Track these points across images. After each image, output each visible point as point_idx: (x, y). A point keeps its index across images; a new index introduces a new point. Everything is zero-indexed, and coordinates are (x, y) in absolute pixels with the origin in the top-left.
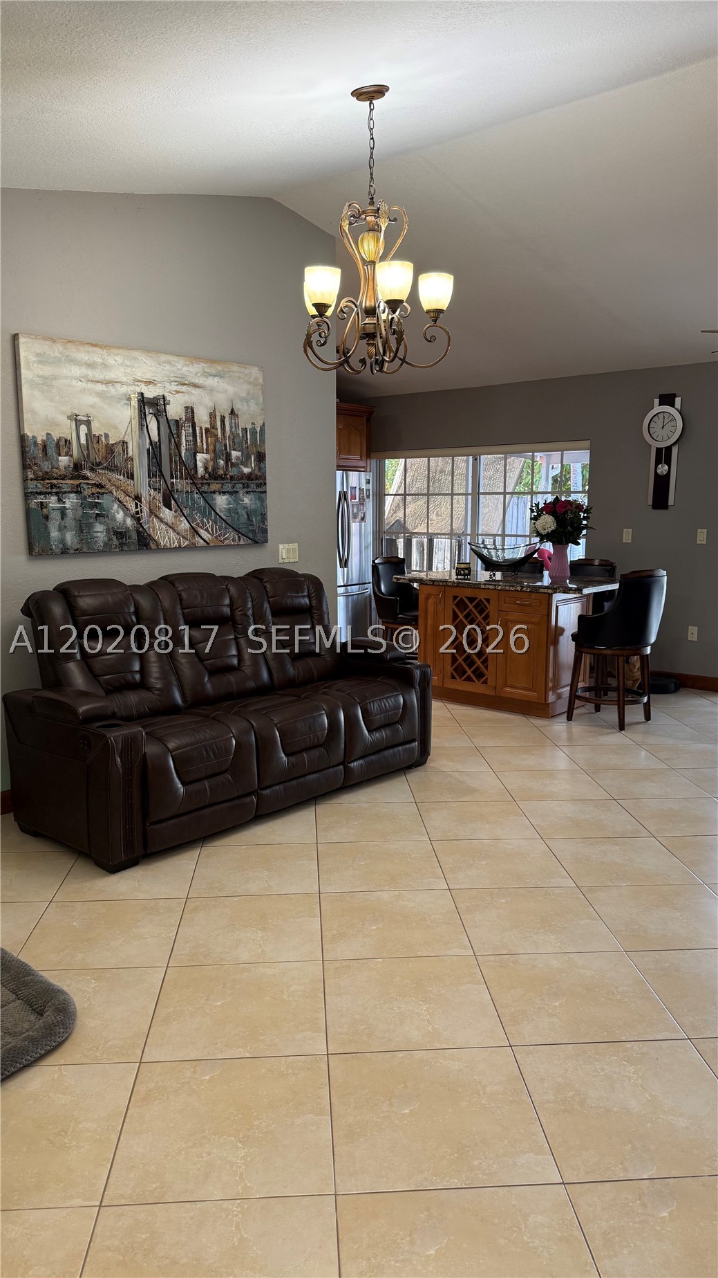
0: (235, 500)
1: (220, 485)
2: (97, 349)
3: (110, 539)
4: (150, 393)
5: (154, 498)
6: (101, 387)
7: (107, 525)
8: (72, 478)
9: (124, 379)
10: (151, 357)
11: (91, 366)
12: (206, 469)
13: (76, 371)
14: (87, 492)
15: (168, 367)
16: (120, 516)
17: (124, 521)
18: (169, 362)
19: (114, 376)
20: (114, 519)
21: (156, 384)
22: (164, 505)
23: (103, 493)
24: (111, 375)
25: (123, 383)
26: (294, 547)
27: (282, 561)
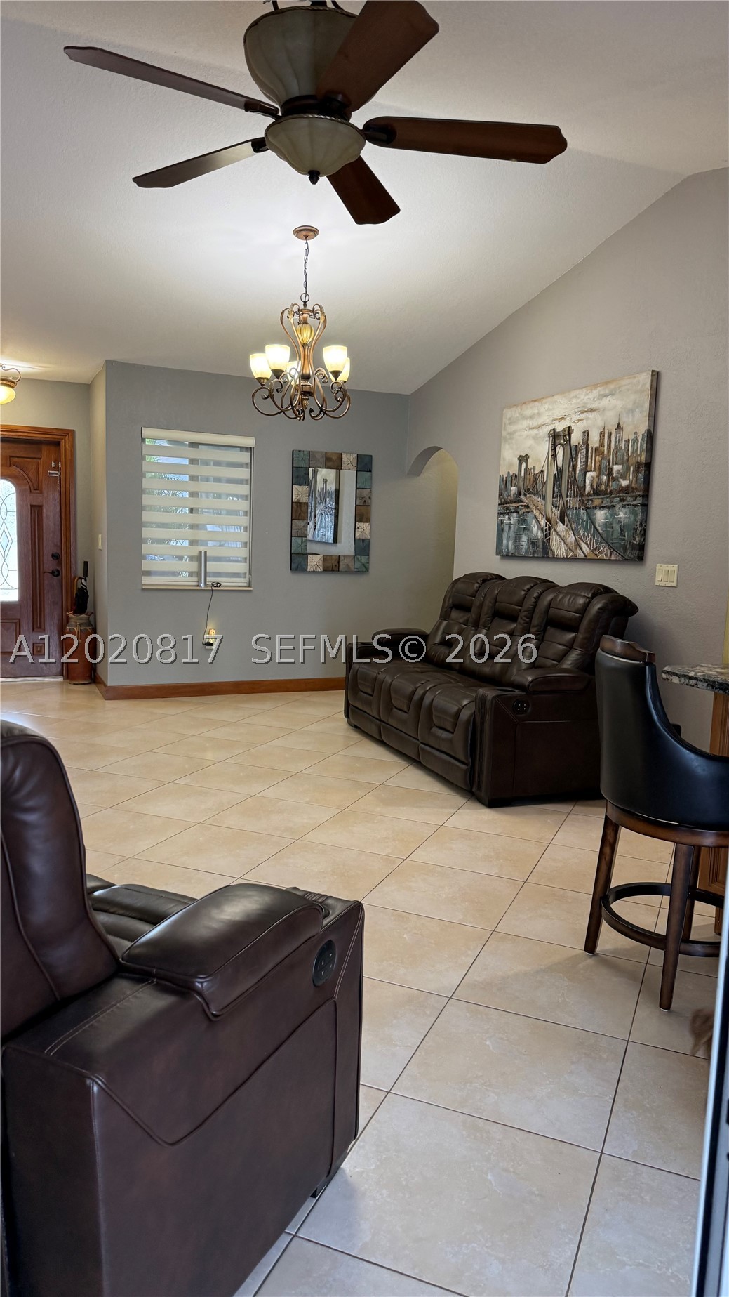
0: (611, 515)
1: (600, 501)
2: (537, 403)
3: (529, 547)
4: (560, 427)
5: (555, 515)
6: (536, 431)
7: (528, 537)
8: (515, 502)
9: (547, 421)
10: (565, 397)
11: (531, 417)
12: (592, 486)
13: (525, 423)
14: (521, 512)
15: (574, 401)
16: (535, 529)
17: (537, 534)
18: (576, 397)
19: (542, 421)
20: (532, 532)
21: (565, 419)
22: (560, 521)
23: (528, 512)
24: (540, 421)
25: (546, 425)
26: (673, 569)
27: (657, 583)
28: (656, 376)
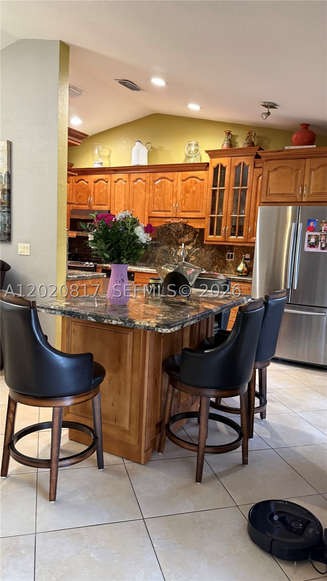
26: (27, 246)
27: (19, 253)
28: (10, 144)
